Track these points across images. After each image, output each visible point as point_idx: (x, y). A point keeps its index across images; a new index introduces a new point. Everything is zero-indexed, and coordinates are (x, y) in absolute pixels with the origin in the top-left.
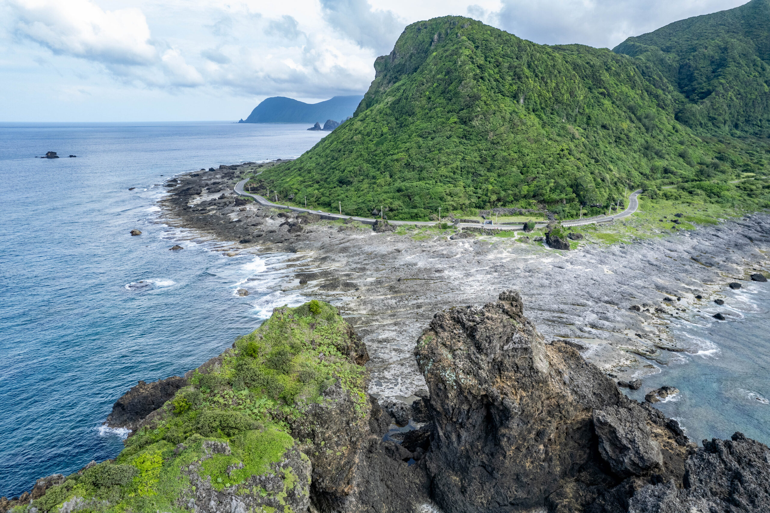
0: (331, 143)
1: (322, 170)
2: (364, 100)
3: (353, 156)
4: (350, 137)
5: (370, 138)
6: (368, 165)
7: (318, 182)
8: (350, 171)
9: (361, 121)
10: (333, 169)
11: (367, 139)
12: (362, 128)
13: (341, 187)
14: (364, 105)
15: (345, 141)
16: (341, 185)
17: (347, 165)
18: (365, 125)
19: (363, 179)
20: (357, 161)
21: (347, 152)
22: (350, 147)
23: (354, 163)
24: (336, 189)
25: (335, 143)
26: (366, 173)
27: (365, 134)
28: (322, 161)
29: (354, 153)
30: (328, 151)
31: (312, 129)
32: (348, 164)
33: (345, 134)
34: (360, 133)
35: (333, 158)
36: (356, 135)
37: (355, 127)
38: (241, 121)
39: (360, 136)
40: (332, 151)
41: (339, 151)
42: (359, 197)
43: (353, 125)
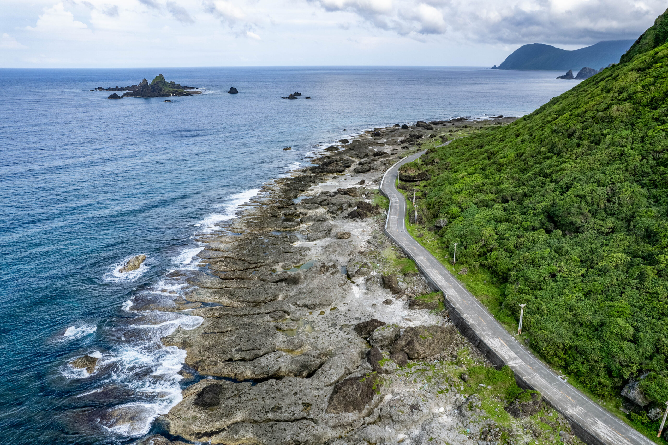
0: (560, 113)
1: (523, 171)
2: (653, 28)
3: (598, 155)
4: (603, 106)
5: (656, 113)
6: (637, 188)
7: (505, 201)
8: (582, 197)
9: (639, 70)
10: (545, 176)
11: (648, 114)
12: (639, 88)
13: (548, 231)
14: (650, 39)
15: (590, 114)
16: (550, 225)
17: (577, 174)
18: (649, 79)
19: (613, 230)
20: (607, 169)
21: (586, 142)
22: (596, 129)
23: (599, 175)
24: (535, 234)
25: (567, 115)
26: (626, 211)
27: (645, 101)
28: (528, 149)
29: (603, 145)
30: (547, 131)
31: (562, 77)
32: (582, 171)
33: (592, 99)
34: (630, 98)
35: (551, 150)
36: (619, 102)
37: (620, 83)
38: (494, 68)
39: (628, 106)
40: (555, 131)
41: (570, 136)
42: (588, 294)
43: (616, 78)
